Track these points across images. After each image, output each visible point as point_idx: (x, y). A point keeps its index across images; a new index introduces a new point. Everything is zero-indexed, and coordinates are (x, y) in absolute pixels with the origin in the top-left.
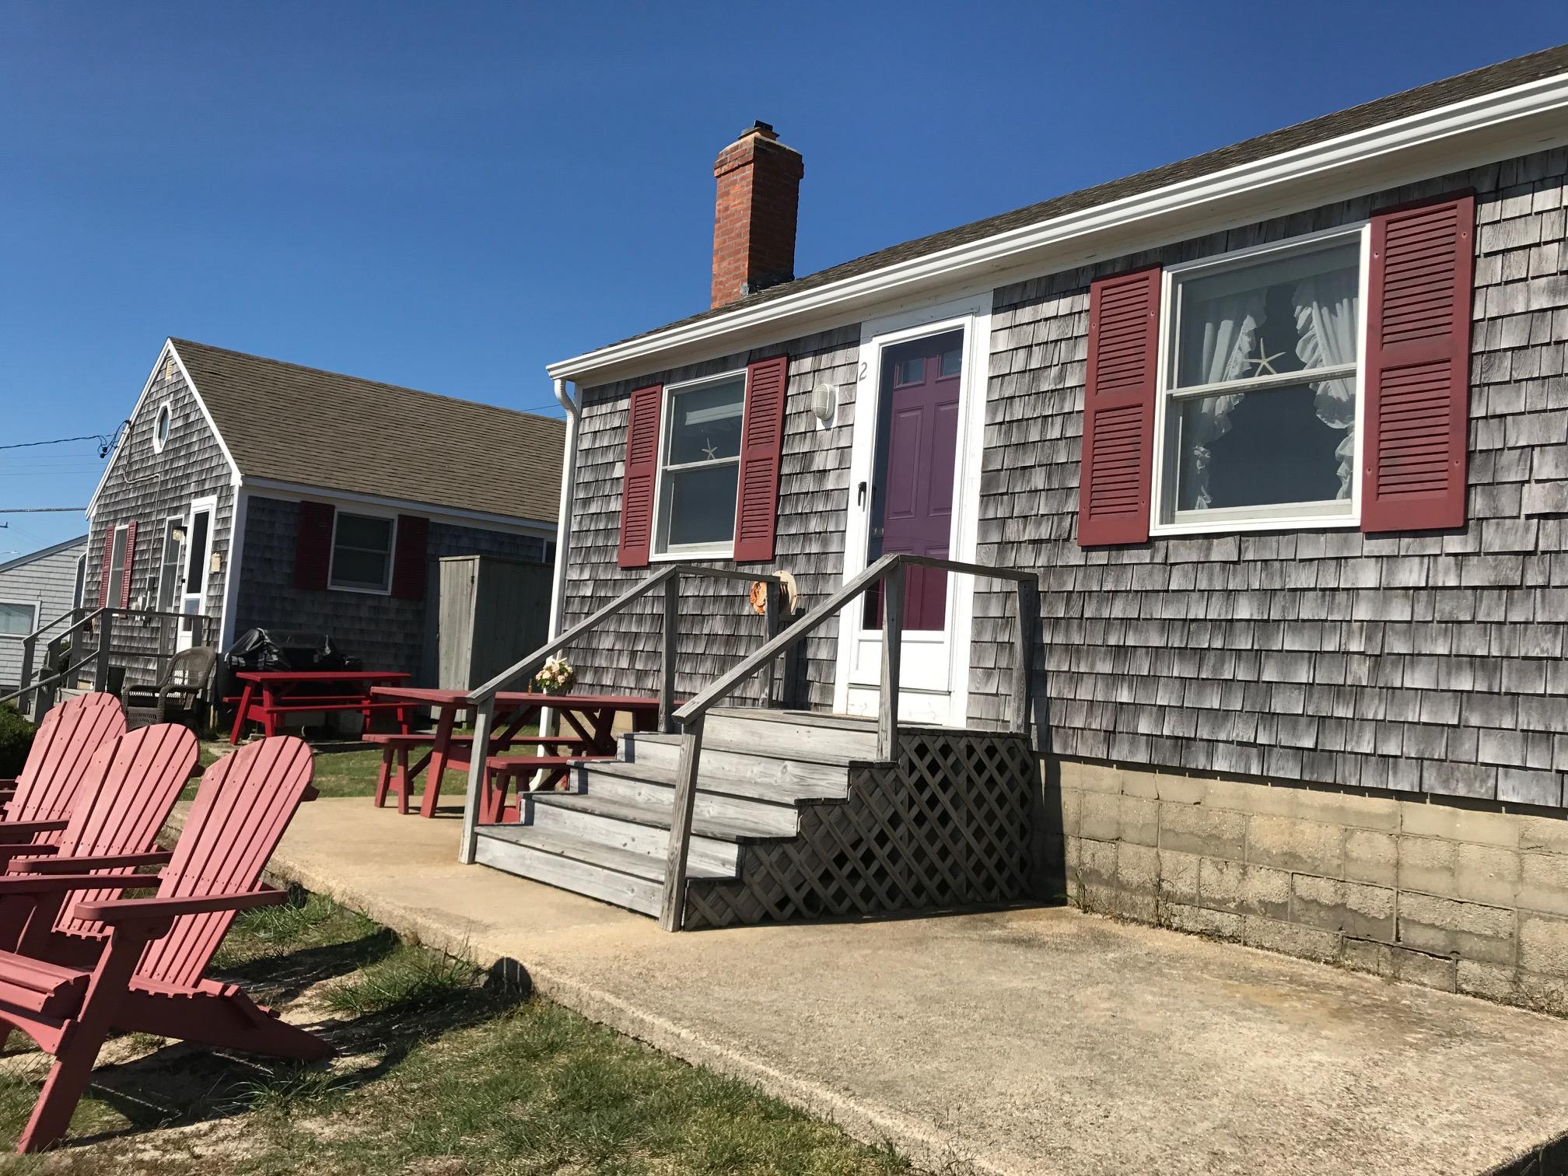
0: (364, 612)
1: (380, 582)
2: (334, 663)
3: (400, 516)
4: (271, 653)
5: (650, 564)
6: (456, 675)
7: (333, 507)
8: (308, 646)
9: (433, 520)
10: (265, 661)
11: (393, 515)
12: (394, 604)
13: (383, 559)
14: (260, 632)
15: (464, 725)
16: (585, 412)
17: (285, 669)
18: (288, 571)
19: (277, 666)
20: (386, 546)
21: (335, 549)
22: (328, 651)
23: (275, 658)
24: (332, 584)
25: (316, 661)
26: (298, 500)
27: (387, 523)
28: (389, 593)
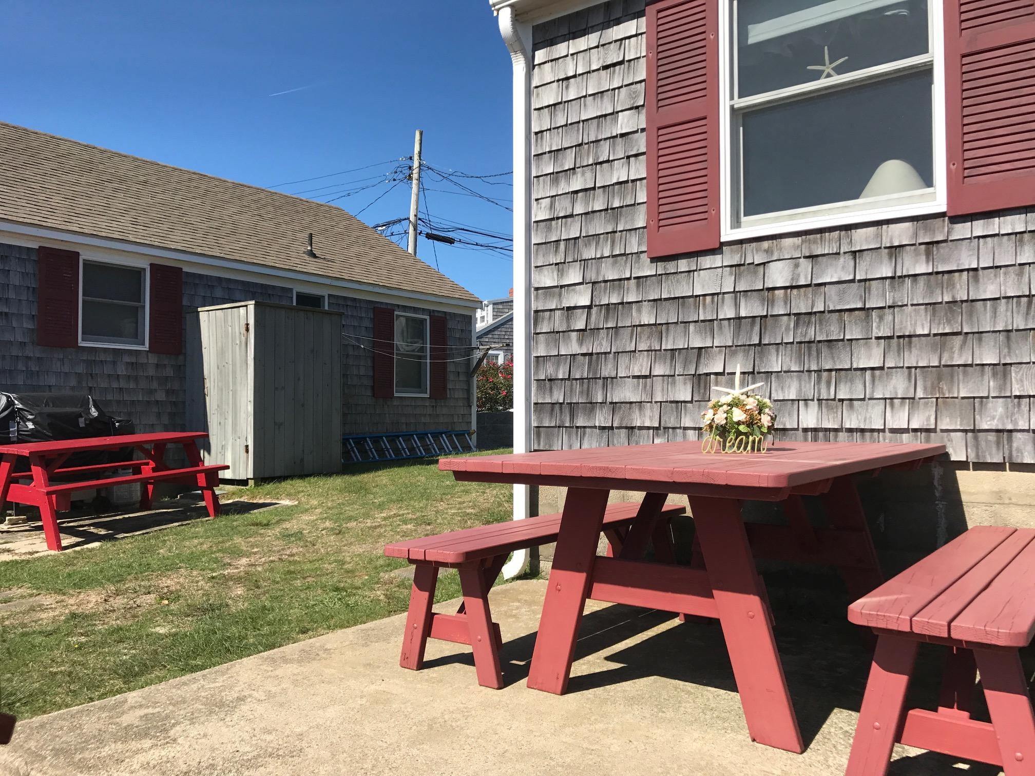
0: (121, 370)
1: (136, 337)
2: (102, 427)
3: (151, 265)
4: (25, 420)
5: (722, 244)
6: (234, 430)
7: (78, 254)
8: (68, 410)
9: (186, 269)
10: (18, 431)
11: (144, 264)
12: (153, 359)
13: (136, 312)
14: (8, 397)
15: (251, 483)
16: (540, 56)
17: (47, 438)
18: (30, 326)
19: (34, 436)
20: (139, 297)
21: (84, 301)
22: (94, 412)
23: (30, 426)
24: (83, 340)
25: (82, 425)
26: (35, 245)
27: (137, 273)
28: (146, 347)
